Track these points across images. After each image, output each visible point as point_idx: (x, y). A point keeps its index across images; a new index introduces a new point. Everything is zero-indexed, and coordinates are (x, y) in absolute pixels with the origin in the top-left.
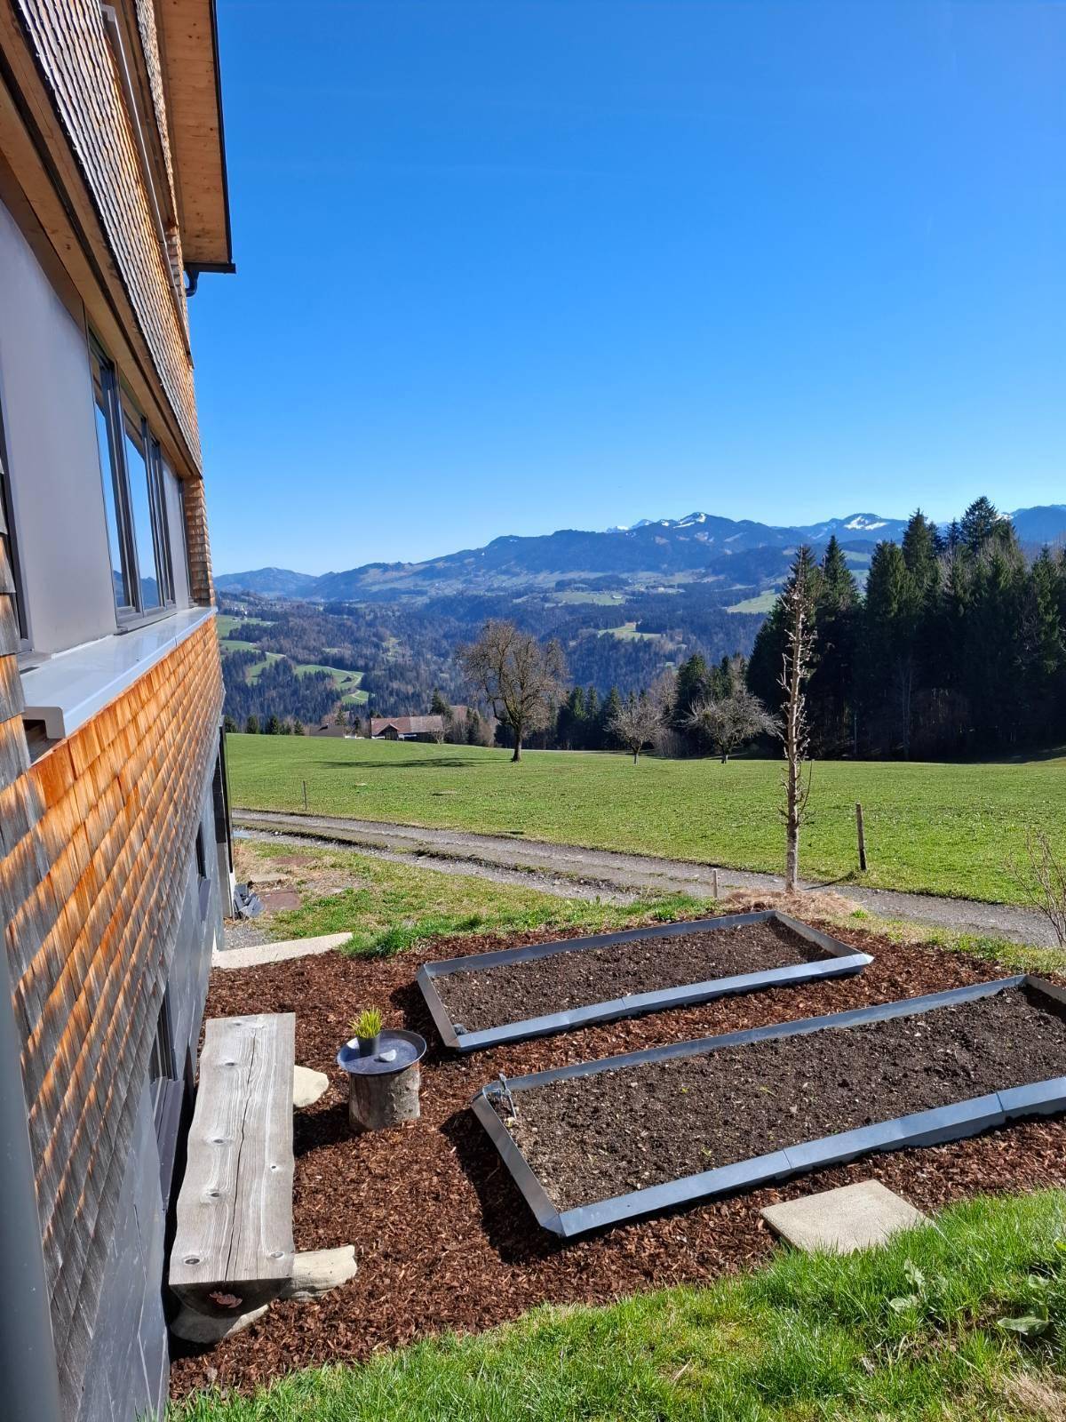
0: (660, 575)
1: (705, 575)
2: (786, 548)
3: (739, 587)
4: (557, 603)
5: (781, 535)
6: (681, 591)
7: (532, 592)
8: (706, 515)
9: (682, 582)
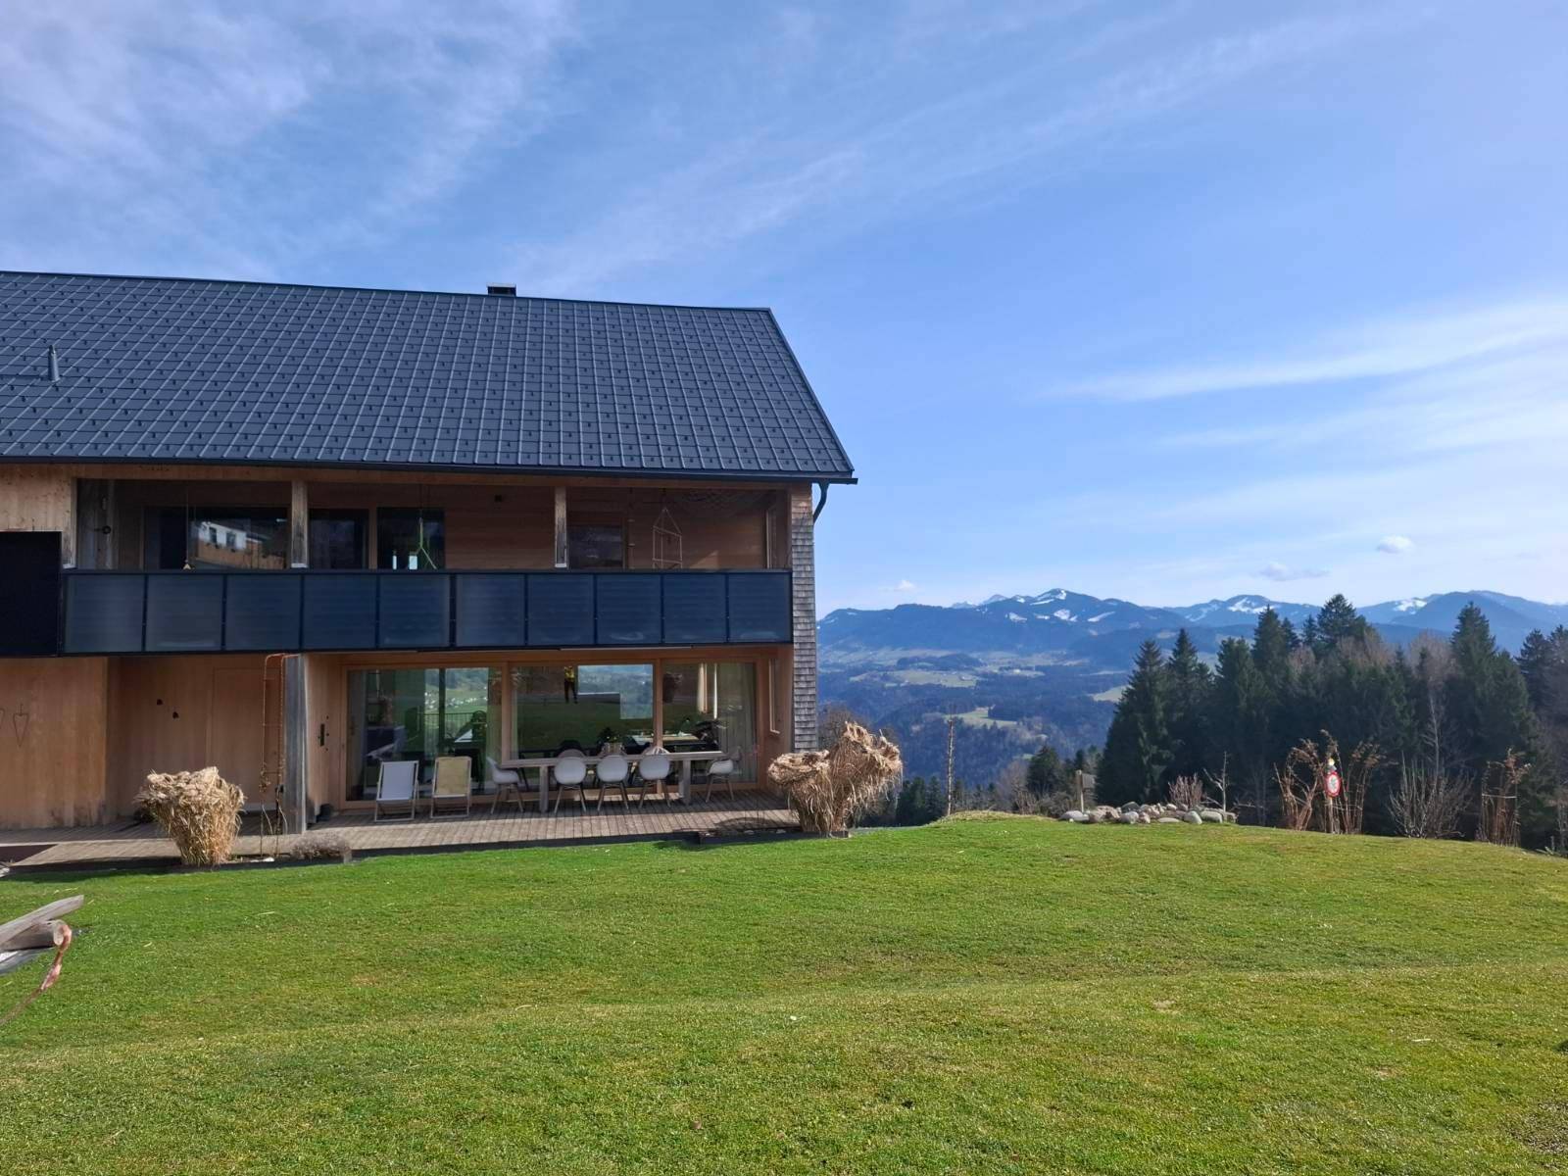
0: (1016, 655)
1: (1067, 657)
2: (1160, 631)
3: (1106, 672)
4: (899, 682)
5: (1154, 616)
6: (1040, 674)
7: (871, 670)
8: (1066, 592)
9: (1041, 664)
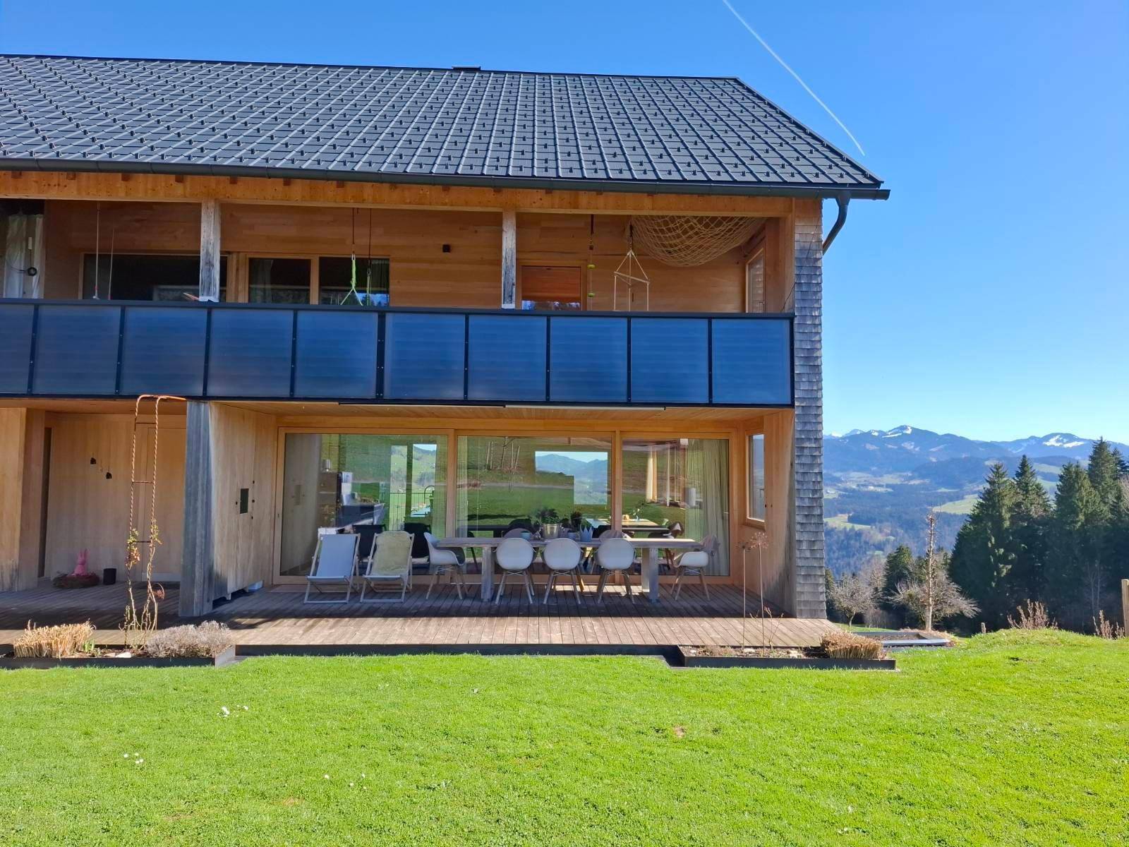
0: (870, 475)
1: (911, 478)
2: (986, 459)
3: (943, 490)
5: (983, 447)
6: (890, 490)
8: (912, 428)
9: (891, 483)
